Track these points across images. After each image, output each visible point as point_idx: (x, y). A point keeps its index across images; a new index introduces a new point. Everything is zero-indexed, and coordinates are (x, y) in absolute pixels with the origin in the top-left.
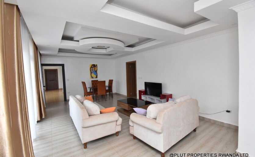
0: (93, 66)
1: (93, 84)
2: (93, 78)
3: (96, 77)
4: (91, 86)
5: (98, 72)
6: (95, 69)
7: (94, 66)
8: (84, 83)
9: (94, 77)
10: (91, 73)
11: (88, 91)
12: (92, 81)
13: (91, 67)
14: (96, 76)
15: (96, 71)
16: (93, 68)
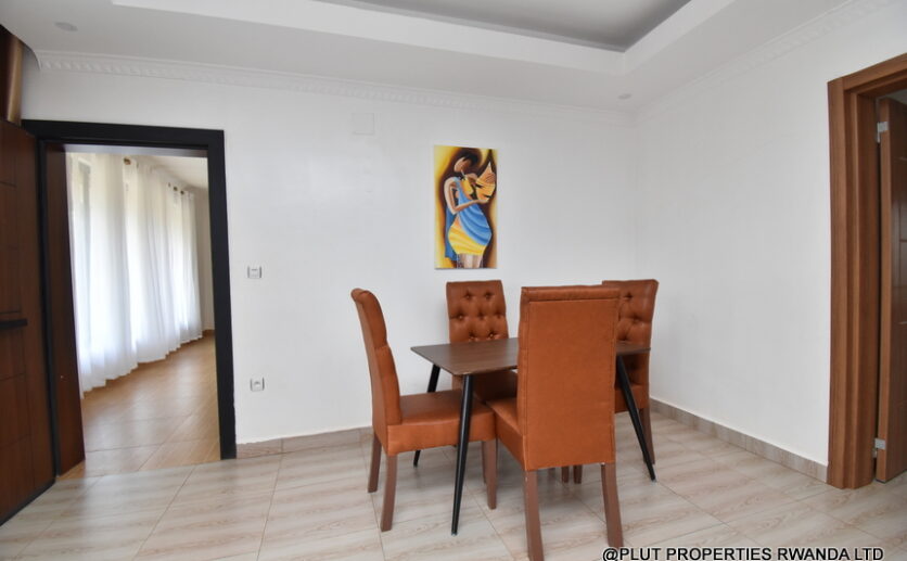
0: (460, 165)
1: (456, 314)
2: (456, 262)
3: (487, 261)
4: (438, 333)
5: (500, 212)
6: (474, 185)
7: (471, 162)
8: (369, 307)
9: (469, 261)
10: (446, 220)
11: (413, 377)
12: (452, 287)
13: (449, 172)
14: (481, 248)
15: (486, 209)
16: (459, 175)
